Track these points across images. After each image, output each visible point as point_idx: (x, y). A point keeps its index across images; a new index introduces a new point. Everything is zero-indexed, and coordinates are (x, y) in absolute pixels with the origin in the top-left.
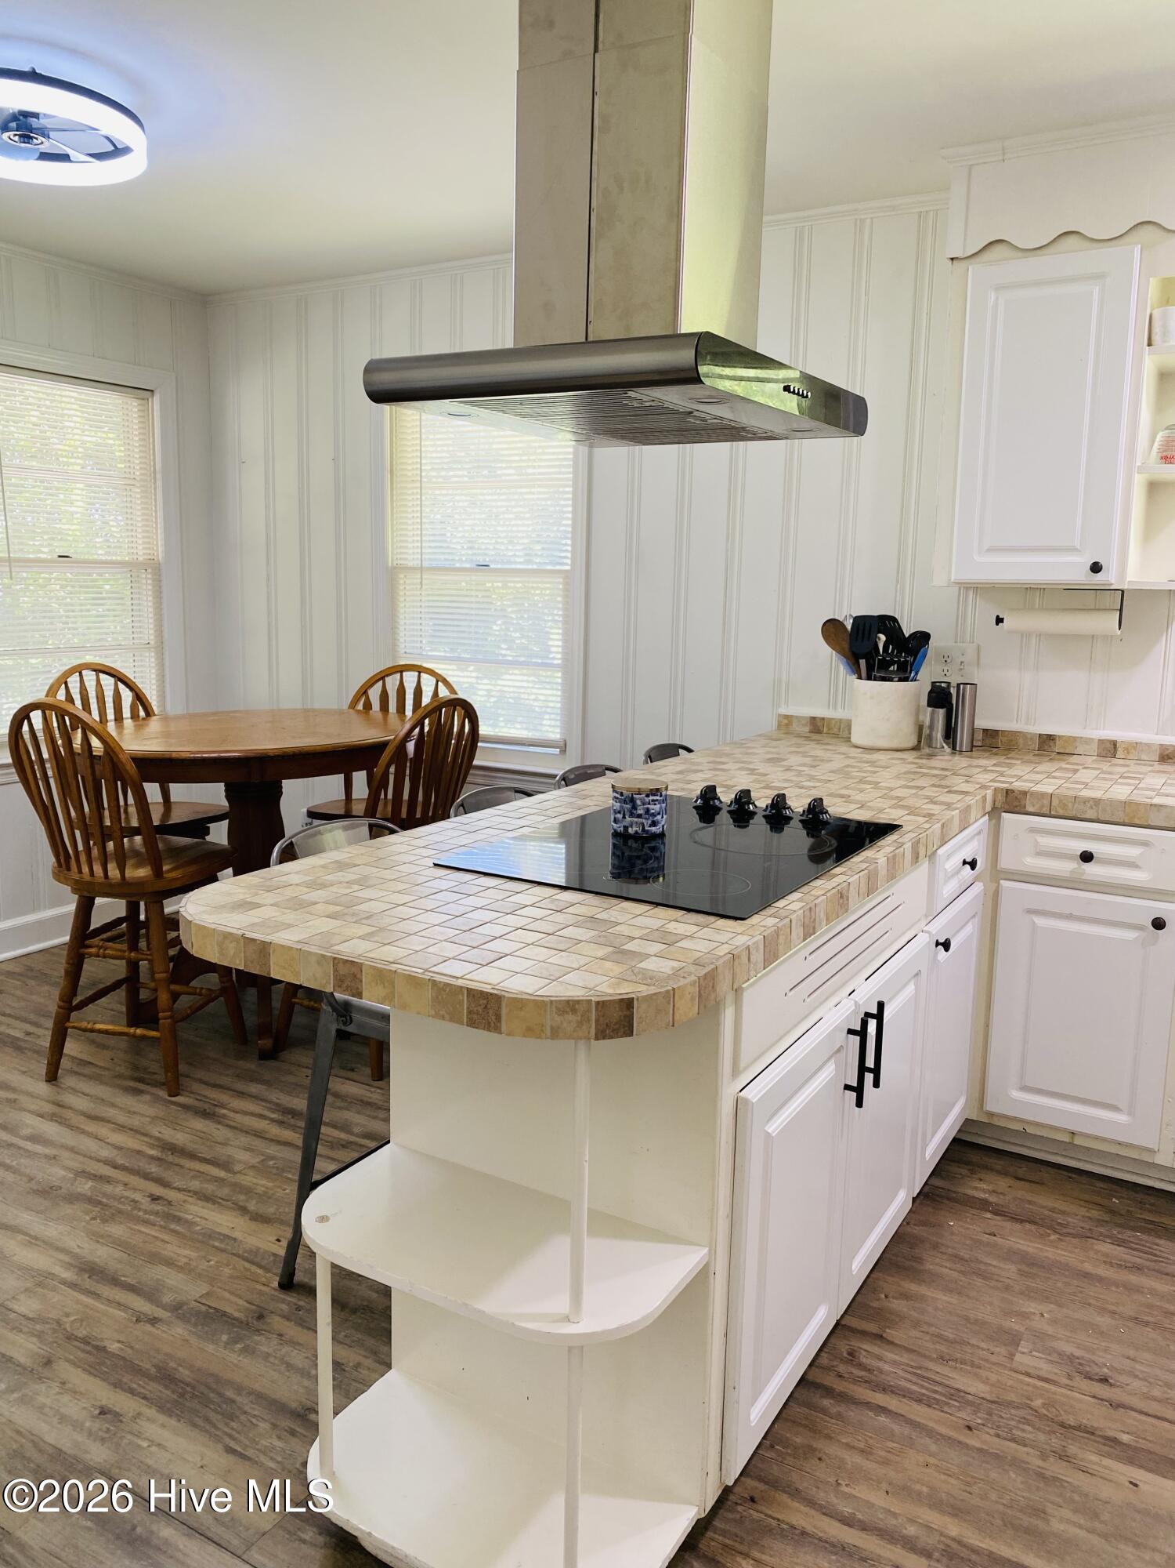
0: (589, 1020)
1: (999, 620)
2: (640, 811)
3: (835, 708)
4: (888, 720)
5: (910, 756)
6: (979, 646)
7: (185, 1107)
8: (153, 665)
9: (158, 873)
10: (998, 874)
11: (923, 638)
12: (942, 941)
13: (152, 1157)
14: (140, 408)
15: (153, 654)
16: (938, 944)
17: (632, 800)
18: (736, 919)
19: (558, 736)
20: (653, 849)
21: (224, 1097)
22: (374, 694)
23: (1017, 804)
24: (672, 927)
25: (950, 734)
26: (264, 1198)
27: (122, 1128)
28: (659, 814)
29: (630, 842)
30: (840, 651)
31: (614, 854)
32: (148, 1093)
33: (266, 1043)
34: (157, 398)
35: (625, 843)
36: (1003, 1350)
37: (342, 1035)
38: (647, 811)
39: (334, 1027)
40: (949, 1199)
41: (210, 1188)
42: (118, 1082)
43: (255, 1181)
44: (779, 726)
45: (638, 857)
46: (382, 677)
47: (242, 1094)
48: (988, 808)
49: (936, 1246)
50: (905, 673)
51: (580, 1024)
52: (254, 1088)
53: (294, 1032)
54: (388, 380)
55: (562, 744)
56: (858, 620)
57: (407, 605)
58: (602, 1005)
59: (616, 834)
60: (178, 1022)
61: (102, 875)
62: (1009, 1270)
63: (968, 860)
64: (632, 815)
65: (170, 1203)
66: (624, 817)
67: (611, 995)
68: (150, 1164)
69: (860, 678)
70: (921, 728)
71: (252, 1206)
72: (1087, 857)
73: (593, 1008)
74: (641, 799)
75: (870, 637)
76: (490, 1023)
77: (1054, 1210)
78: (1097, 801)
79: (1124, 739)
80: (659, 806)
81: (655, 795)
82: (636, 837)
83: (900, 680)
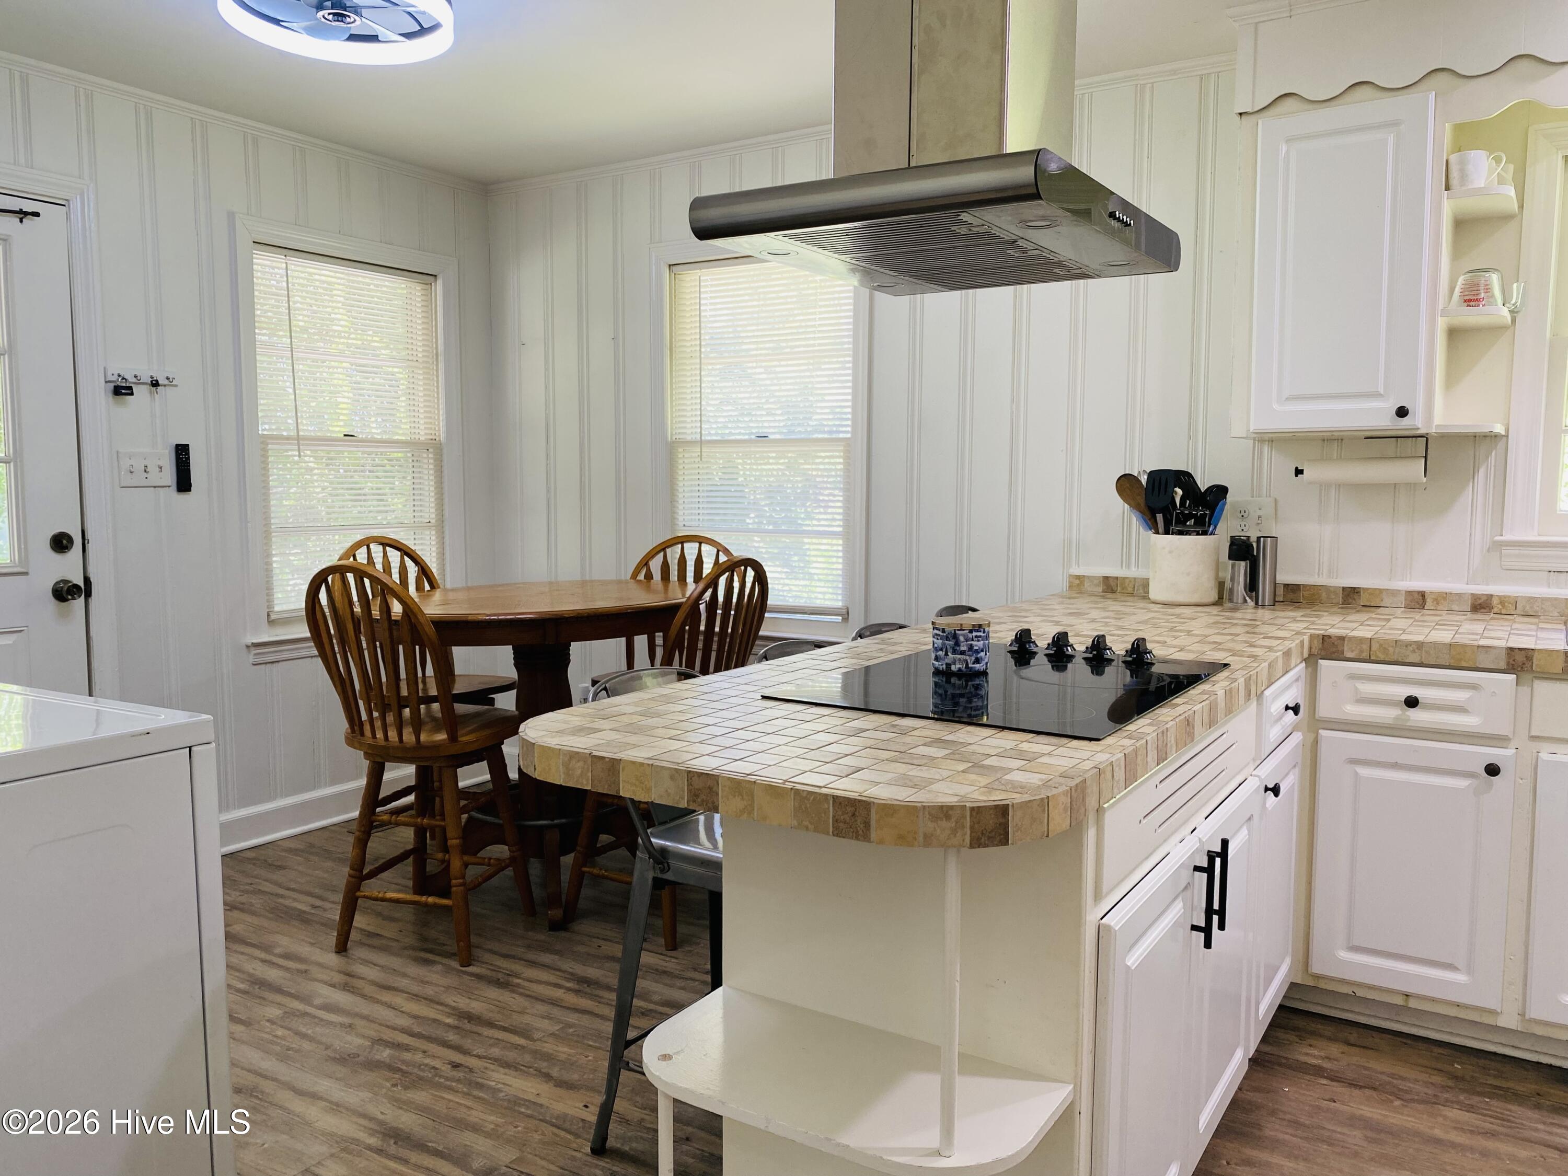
0: (963, 827)
1: (1299, 472)
2: (963, 648)
3: (1128, 566)
4: (1188, 574)
5: (1214, 610)
6: (1276, 501)
7: (479, 977)
8: (434, 543)
9: (453, 738)
10: (1317, 724)
11: (1220, 492)
12: (1271, 786)
13: (449, 1025)
14: (423, 292)
15: (433, 532)
16: (1267, 789)
17: (955, 636)
18: (1090, 739)
19: (839, 604)
20: (977, 687)
21: (516, 967)
22: (656, 565)
23: (1334, 650)
24: (1025, 746)
25: (1252, 586)
26: (568, 1064)
27: (416, 997)
28: (982, 651)
29: (953, 680)
30: (1135, 506)
31: (935, 693)
32: (441, 963)
33: (556, 913)
34: (440, 282)
35: (948, 682)
37: (659, 884)
38: (971, 648)
39: (650, 875)
41: (511, 1055)
42: (407, 952)
43: (555, 1048)
44: (1071, 585)
45: (962, 695)
46: (663, 548)
47: (533, 964)
48: (1306, 655)
49: (1272, 1112)
50: (1203, 526)
51: (954, 832)
52: (547, 958)
53: (582, 904)
54: (715, 215)
55: (844, 611)
56: (1153, 475)
57: (686, 478)
58: (977, 811)
59: (937, 672)
60: (469, 890)
61: (397, 739)
62: (1355, 1137)
63: (1290, 705)
64: (954, 652)
65: (471, 1070)
66: (946, 654)
67: (985, 801)
68: (447, 1032)
69: (1157, 532)
70: (1221, 585)
71: (555, 1072)
72: (1412, 702)
73: (968, 814)
74: (964, 635)
75: (1166, 491)
76: (857, 832)
77: (1392, 1075)
78: (1420, 645)
79: (1433, 590)
80: (982, 642)
81: (978, 631)
82: (959, 674)
83: (1198, 534)
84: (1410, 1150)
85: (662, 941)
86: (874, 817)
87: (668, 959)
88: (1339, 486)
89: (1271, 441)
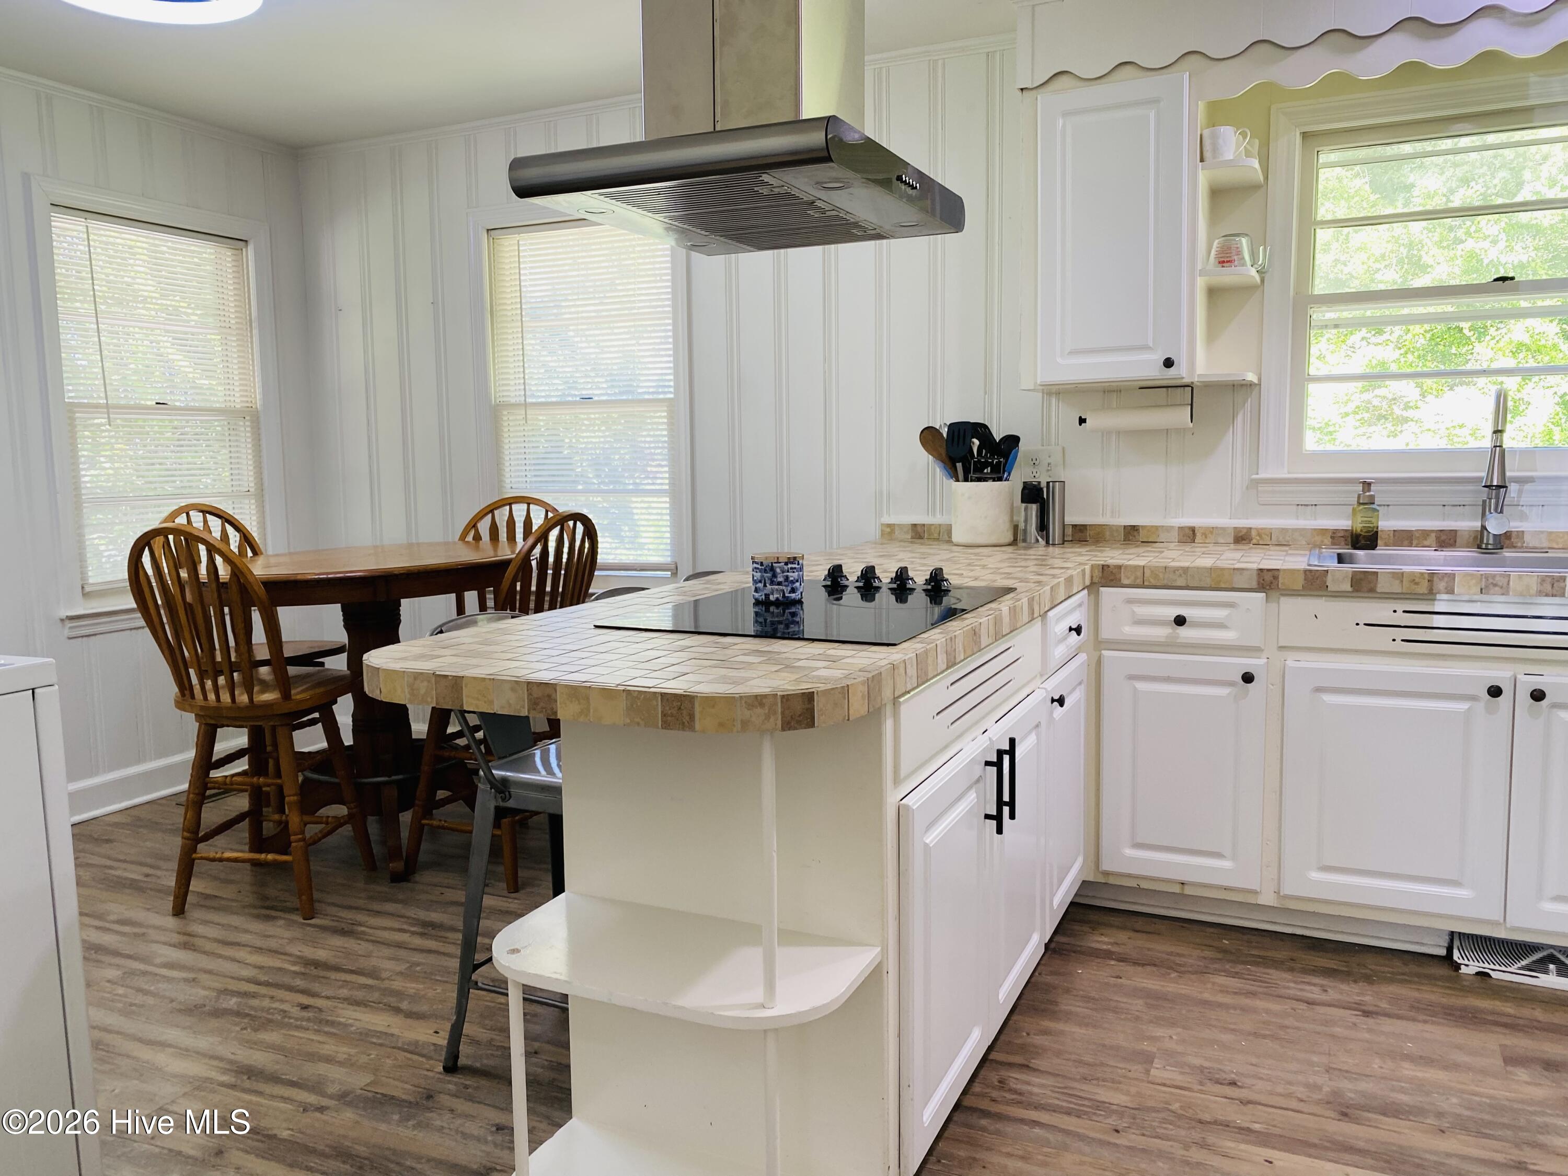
0: (775, 713)
1: (1082, 421)
2: (780, 579)
3: (934, 514)
4: (986, 517)
5: (1010, 549)
6: (1063, 448)
7: (324, 928)
8: (254, 512)
9: (286, 696)
10: (1099, 644)
11: (1012, 441)
12: (1056, 697)
13: (295, 973)
14: (234, 258)
15: (253, 501)
16: (1053, 701)
17: (772, 569)
18: (888, 645)
19: (669, 560)
20: (794, 614)
21: (361, 917)
22: (484, 527)
23: (1112, 578)
24: (832, 652)
25: (1043, 527)
26: (414, 998)
27: (259, 950)
28: (798, 581)
29: (772, 609)
30: (938, 457)
31: (756, 622)
32: (281, 918)
33: (398, 866)
34: (251, 248)
35: (767, 610)
36: (1139, 1068)
37: (501, 813)
38: (787, 578)
39: (492, 805)
40: (1074, 952)
41: (359, 995)
42: (247, 911)
43: (404, 984)
44: (883, 534)
45: (780, 622)
46: (491, 510)
47: (378, 913)
48: (1088, 582)
49: (1067, 991)
50: (999, 473)
51: (768, 717)
52: (390, 907)
53: (422, 857)
54: (533, 175)
55: (673, 566)
56: (953, 427)
57: (512, 441)
58: (786, 699)
59: (757, 603)
60: (310, 845)
61: (229, 700)
62: (1138, 1005)
63: (1074, 627)
64: (772, 583)
65: (320, 1010)
66: (765, 586)
67: (794, 690)
68: (293, 979)
69: (958, 480)
70: (1016, 528)
71: (404, 1005)
72: (1180, 621)
73: (779, 701)
74: (780, 568)
75: (964, 444)
76: (683, 723)
77: (1171, 954)
78: (1185, 570)
79: (1200, 525)
80: (797, 574)
81: (792, 563)
82: (777, 603)
83: (994, 480)
84: (1184, 1012)
85: (505, 885)
86: (697, 709)
87: (510, 900)
88: (1118, 433)
89: (1058, 393)
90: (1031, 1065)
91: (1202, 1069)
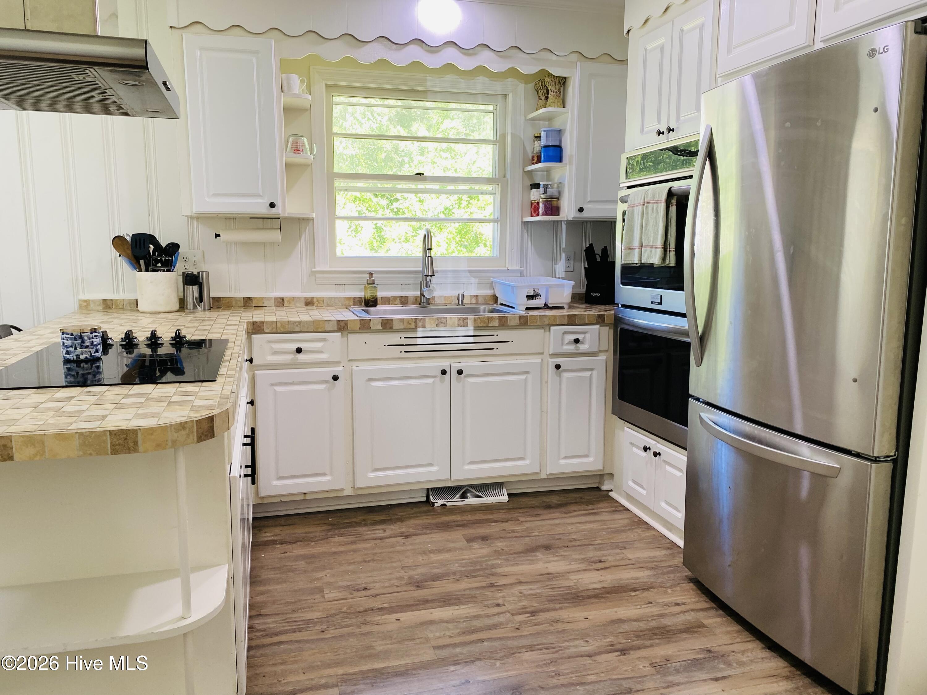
0: (193, 432)
1: (217, 236)
2: (88, 343)
3: (118, 293)
6: (204, 252)
10: (253, 368)
11: (174, 248)
12: (248, 401)
16: (247, 403)
17: (81, 337)
20: (98, 367)
23: (259, 329)
25: (201, 299)
29: (81, 365)
30: (126, 256)
35: (78, 366)
36: (318, 596)
38: (92, 343)
44: (81, 307)
45: (89, 374)
48: (248, 332)
50: (168, 266)
51: (188, 435)
56: (134, 237)
58: (199, 422)
59: (69, 361)
63: (248, 359)
64: (81, 347)
66: (76, 349)
67: (201, 416)
70: (181, 300)
72: (299, 351)
73: (195, 425)
74: (87, 336)
75: (144, 247)
76: (129, 448)
77: (306, 533)
78: (300, 322)
79: (286, 296)
81: (95, 332)
82: (86, 361)
83: (164, 271)
84: (326, 561)
86: (140, 437)
88: (236, 243)
89: (197, 218)
90: (262, 614)
91: (348, 586)
